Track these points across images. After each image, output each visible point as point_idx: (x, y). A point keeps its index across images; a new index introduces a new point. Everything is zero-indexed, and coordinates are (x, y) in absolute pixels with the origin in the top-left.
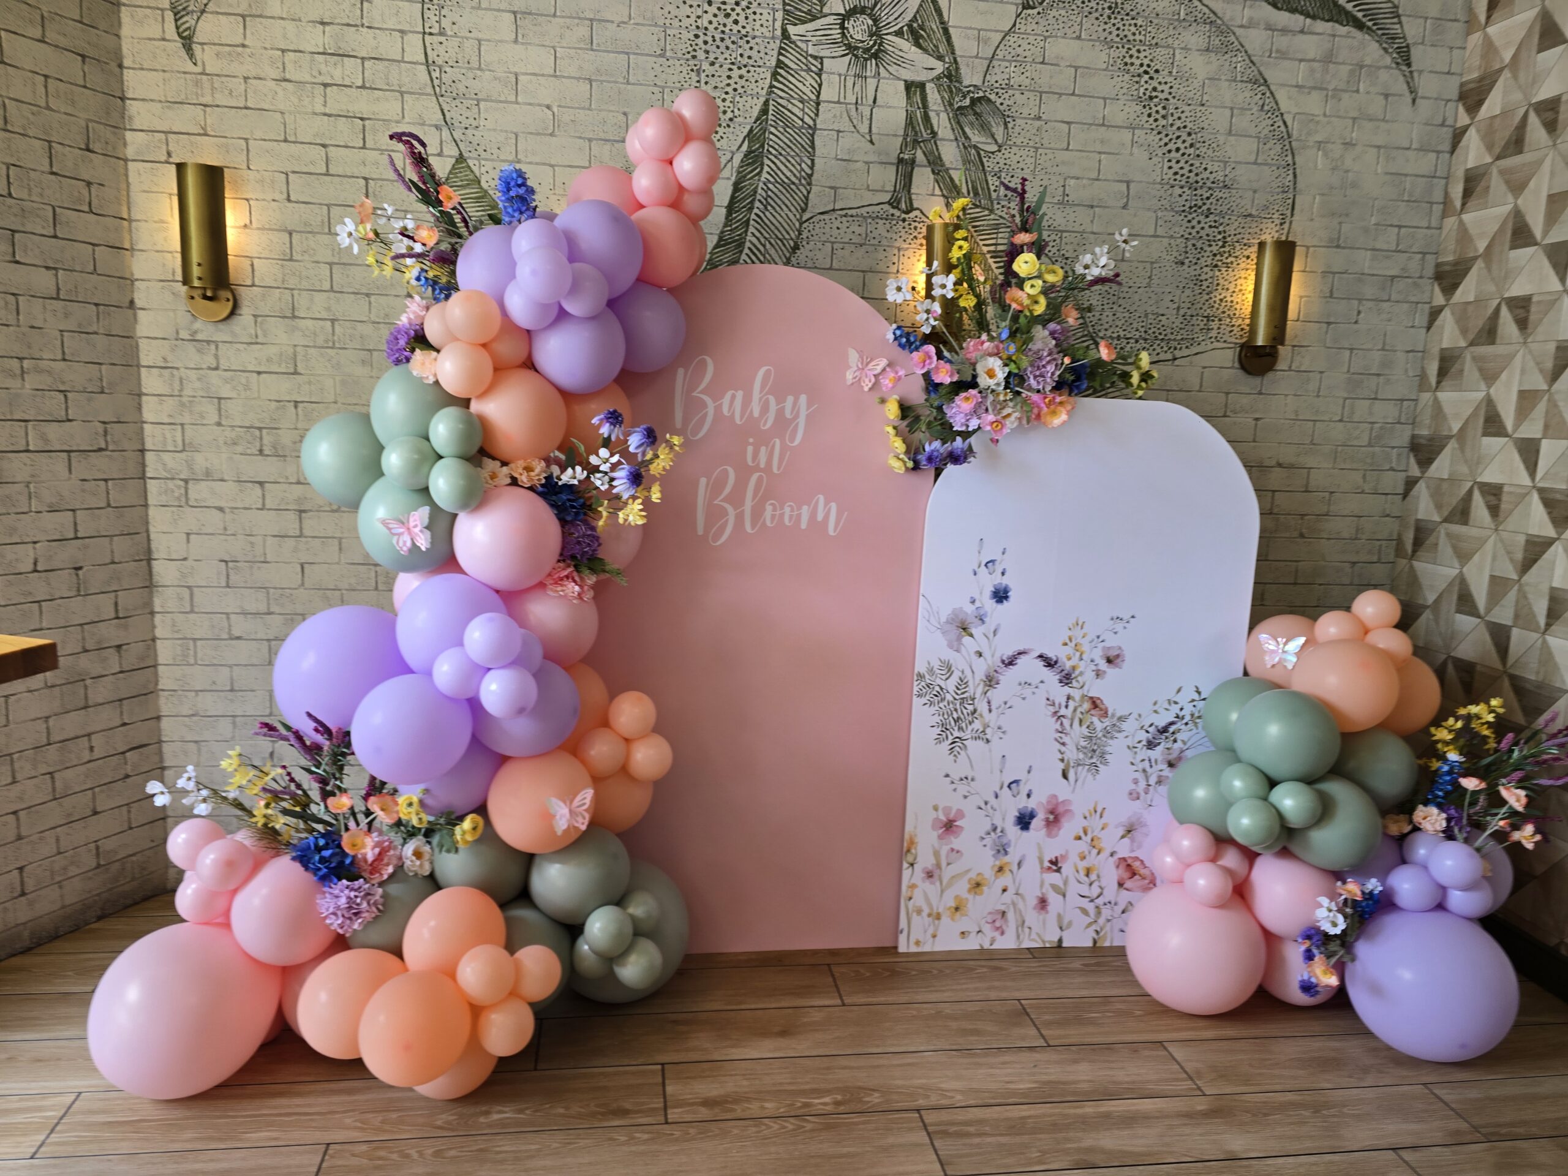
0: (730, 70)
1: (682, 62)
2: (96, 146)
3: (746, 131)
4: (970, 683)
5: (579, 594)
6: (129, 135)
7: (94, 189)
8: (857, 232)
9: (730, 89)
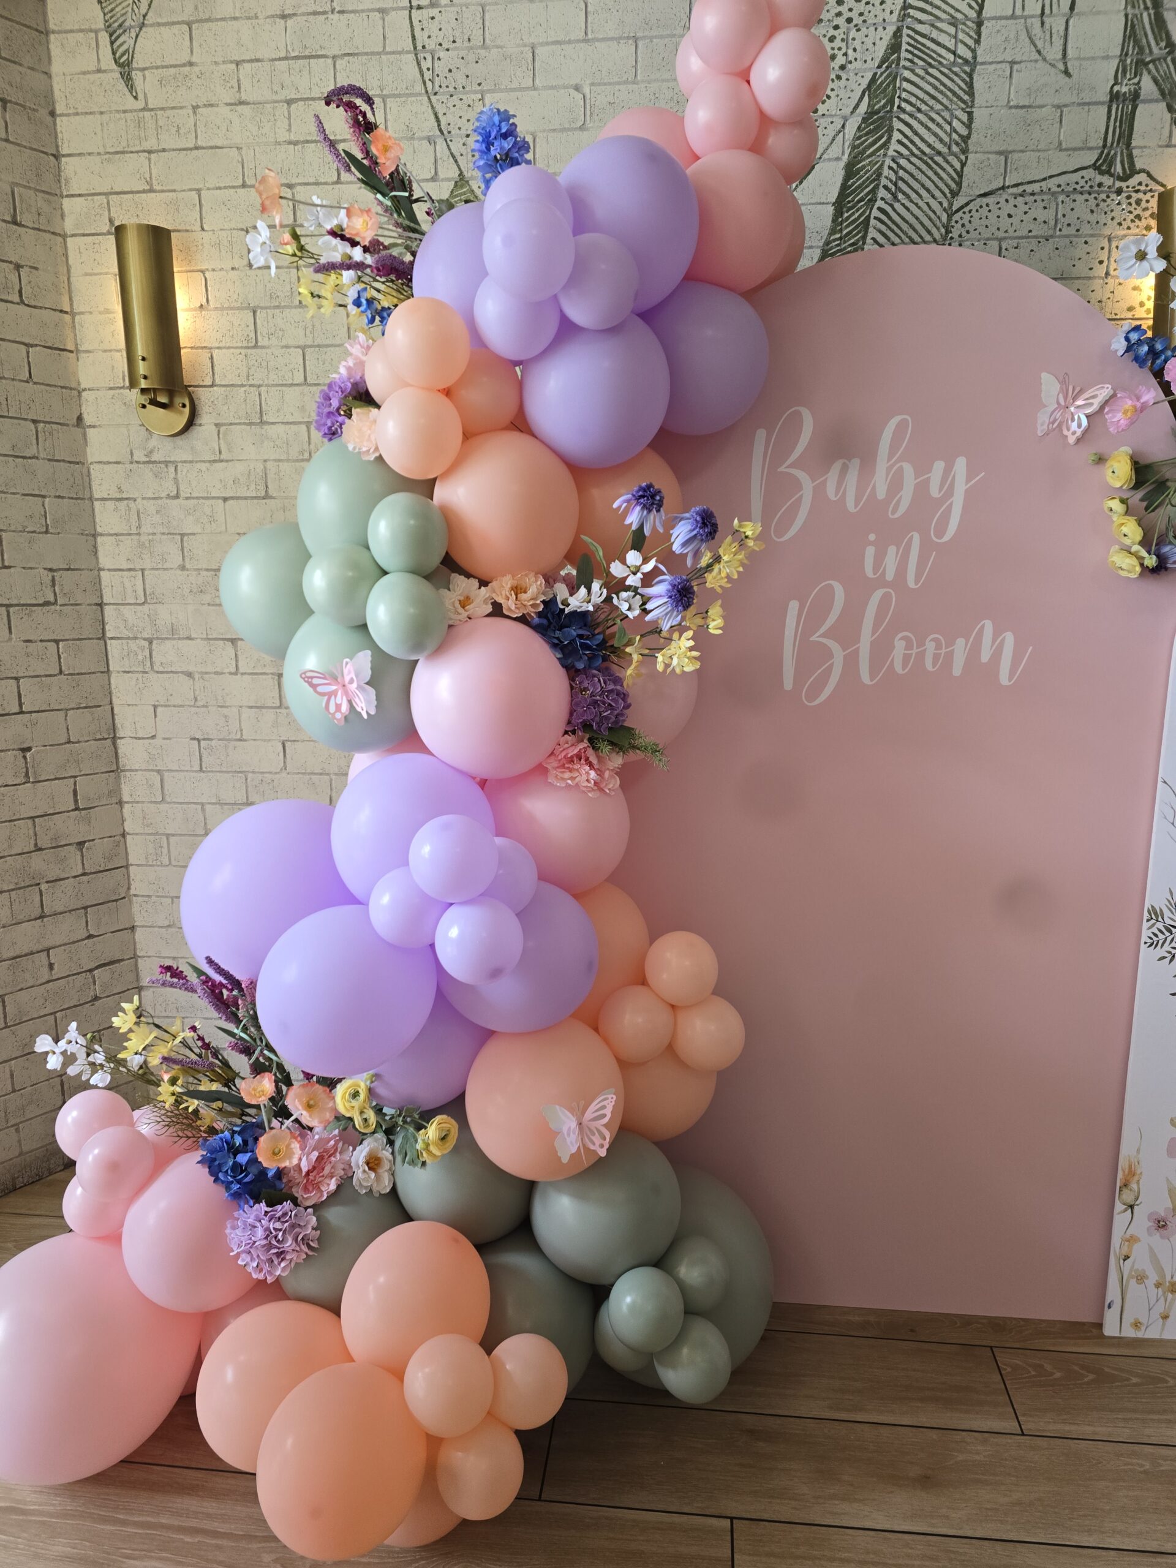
2: (25, 218)
3: (865, 83)
5: (596, 783)
6: (66, 203)
7: (24, 272)
8: (1040, 219)
9: (841, 21)
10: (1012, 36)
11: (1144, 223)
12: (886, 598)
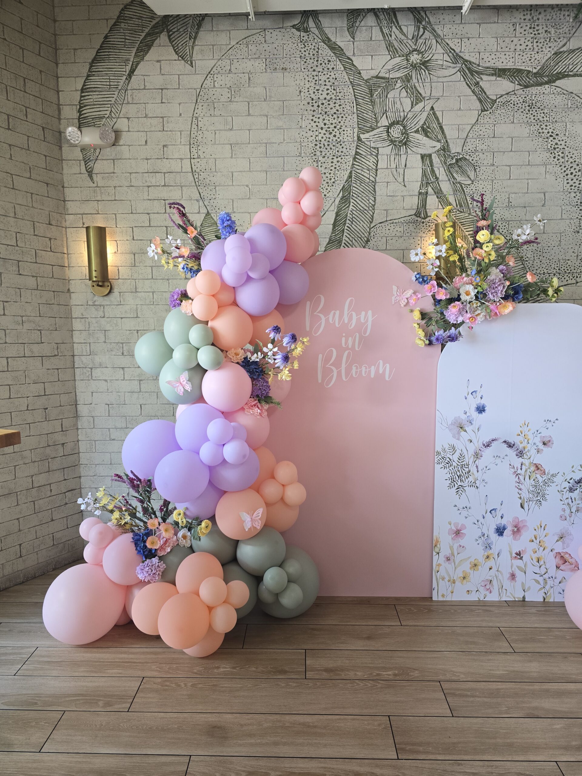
0: (333, 159)
1: (309, 158)
2: (53, 222)
3: (341, 188)
4: (466, 456)
5: (260, 414)
6: (67, 217)
7: (52, 241)
8: (399, 231)
9: (333, 168)
10: (387, 174)
11: (431, 232)
12: (349, 353)
